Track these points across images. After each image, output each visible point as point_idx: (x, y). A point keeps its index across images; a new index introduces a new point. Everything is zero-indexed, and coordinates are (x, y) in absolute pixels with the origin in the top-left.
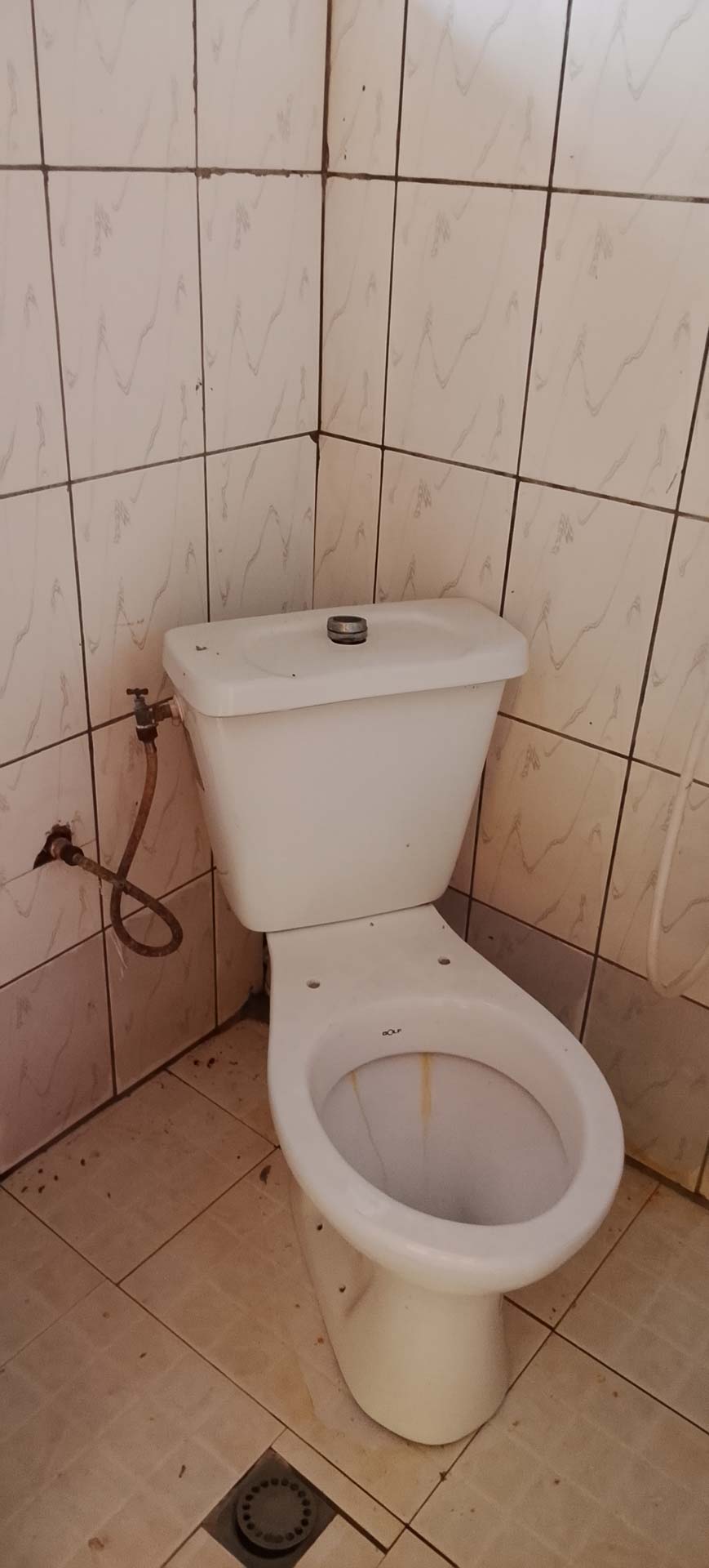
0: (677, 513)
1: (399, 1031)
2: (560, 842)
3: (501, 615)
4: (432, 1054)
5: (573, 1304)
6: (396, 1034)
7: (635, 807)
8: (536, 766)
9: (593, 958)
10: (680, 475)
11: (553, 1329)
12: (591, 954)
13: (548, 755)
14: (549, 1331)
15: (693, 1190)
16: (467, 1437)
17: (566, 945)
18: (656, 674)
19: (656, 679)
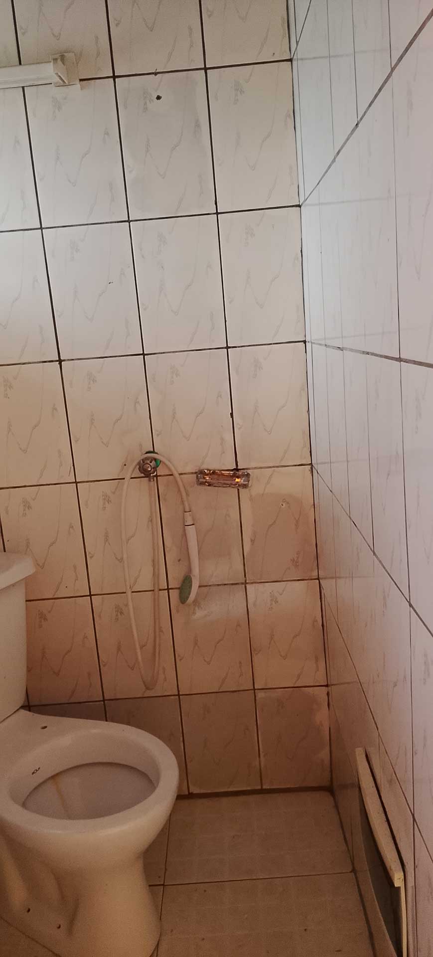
0: (76, 483)
1: (39, 769)
2: (69, 651)
3: (5, 551)
4: (57, 774)
5: (166, 869)
6: (39, 771)
7: (100, 616)
8: (45, 619)
9: (102, 702)
10: (73, 467)
11: (163, 885)
12: (101, 701)
13: (49, 612)
14: (162, 887)
15: (187, 793)
16: (154, 950)
17: (87, 703)
18: (90, 553)
19: (90, 555)
